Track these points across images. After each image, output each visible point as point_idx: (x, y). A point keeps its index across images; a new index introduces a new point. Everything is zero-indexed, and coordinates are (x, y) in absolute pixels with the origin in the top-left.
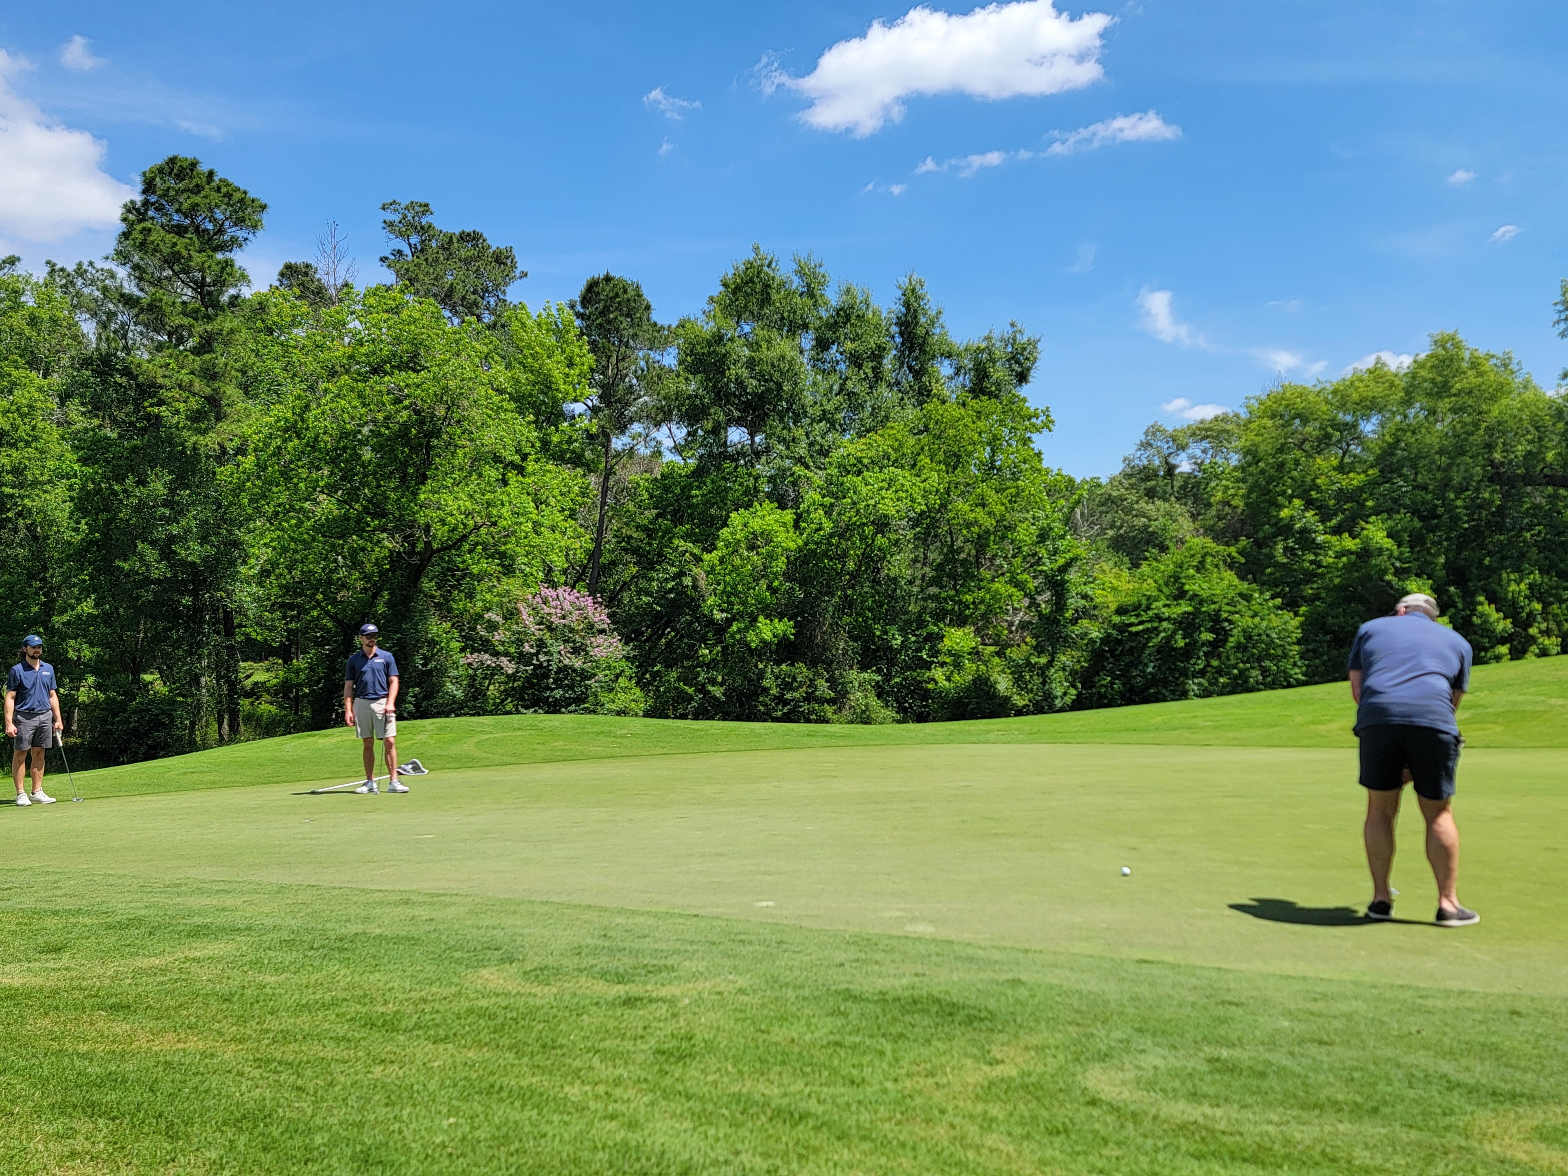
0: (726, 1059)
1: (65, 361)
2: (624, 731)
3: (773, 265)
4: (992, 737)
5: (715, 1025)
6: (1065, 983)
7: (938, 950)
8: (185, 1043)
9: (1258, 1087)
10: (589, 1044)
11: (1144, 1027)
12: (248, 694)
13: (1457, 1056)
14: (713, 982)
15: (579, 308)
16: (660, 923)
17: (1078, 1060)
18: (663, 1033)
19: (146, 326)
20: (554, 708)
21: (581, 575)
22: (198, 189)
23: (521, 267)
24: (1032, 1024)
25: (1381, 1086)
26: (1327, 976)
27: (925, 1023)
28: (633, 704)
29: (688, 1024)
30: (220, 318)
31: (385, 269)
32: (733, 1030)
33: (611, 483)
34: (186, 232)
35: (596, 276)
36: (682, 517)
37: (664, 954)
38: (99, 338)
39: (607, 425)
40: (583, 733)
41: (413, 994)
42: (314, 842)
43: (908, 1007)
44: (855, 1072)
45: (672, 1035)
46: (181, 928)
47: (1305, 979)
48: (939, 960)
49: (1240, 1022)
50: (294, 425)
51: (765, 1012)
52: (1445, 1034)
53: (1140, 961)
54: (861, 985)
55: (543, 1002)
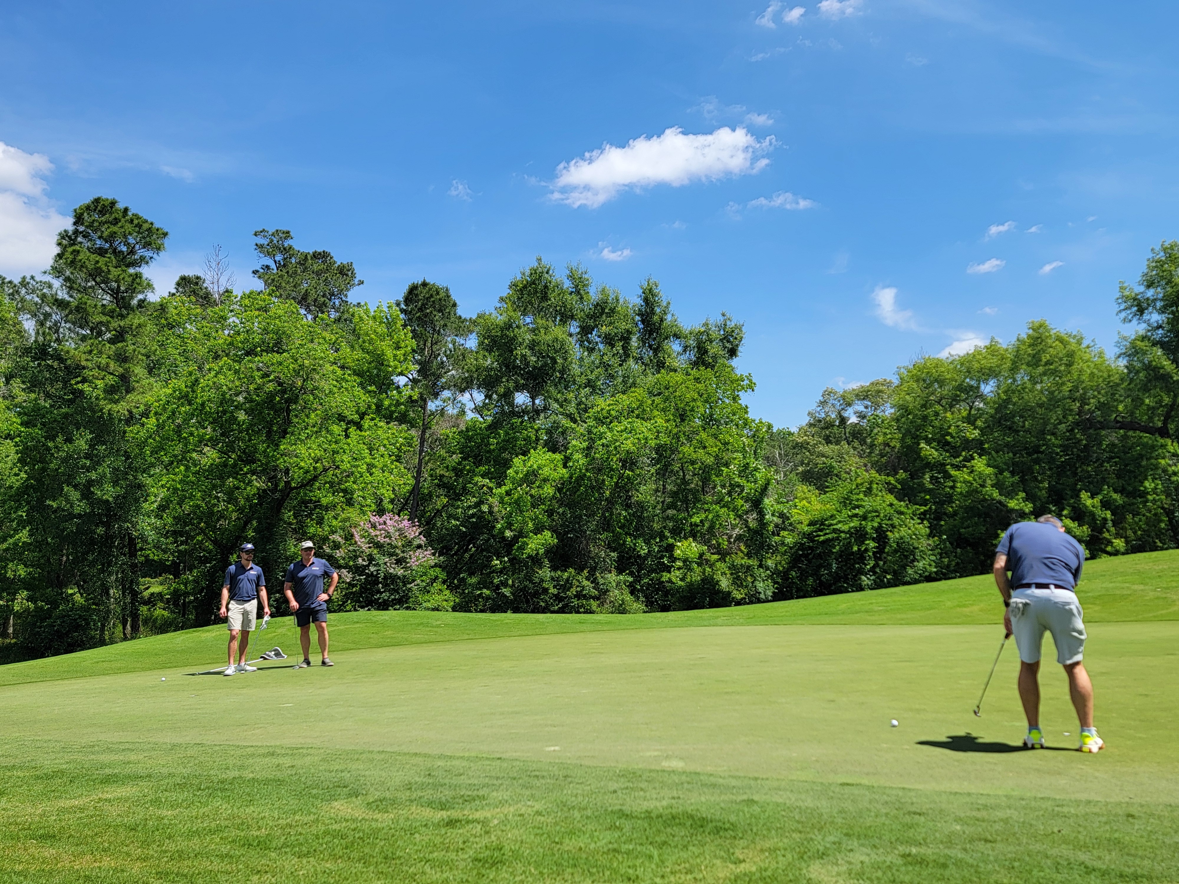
0: (529, 864)
1: (11, 349)
2: (438, 623)
3: (551, 272)
4: (719, 621)
5: (519, 839)
6: (788, 802)
7: (688, 779)
8: (101, 862)
9: (941, 875)
10: (422, 855)
11: (851, 832)
12: (146, 603)
13: (1090, 849)
14: (516, 807)
15: (403, 306)
16: (472, 765)
17: (802, 858)
18: (479, 846)
19: (74, 323)
20: (384, 606)
21: (404, 505)
22: (116, 221)
23: (358, 277)
24: (765, 832)
25: (1035, 872)
26: (985, 792)
27: (683, 834)
28: (445, 603)
29: (498, 839)
30: (130, 316)
31: (256, 279)
32: (534, 842)
33: (427, 435)
34: (106, 253)
35: (416, 282)
36: (481, 460)
37: (476, 788)
38: (37, 333)
39: (425, 392)
40: (407, 624)
41: (280, 821)
42: (199, 711)
43: (668, 822)
44: (631, 871)
45: (486, 847)
46: (94, 777)
47: (969, 794)
48: (690, 786)
49: (924, 827)
50: (187, 396)
51: (558, 828)
52: (1079, 832)
53: (843, 784)
54: (631, 806)
55: (384, 825)
